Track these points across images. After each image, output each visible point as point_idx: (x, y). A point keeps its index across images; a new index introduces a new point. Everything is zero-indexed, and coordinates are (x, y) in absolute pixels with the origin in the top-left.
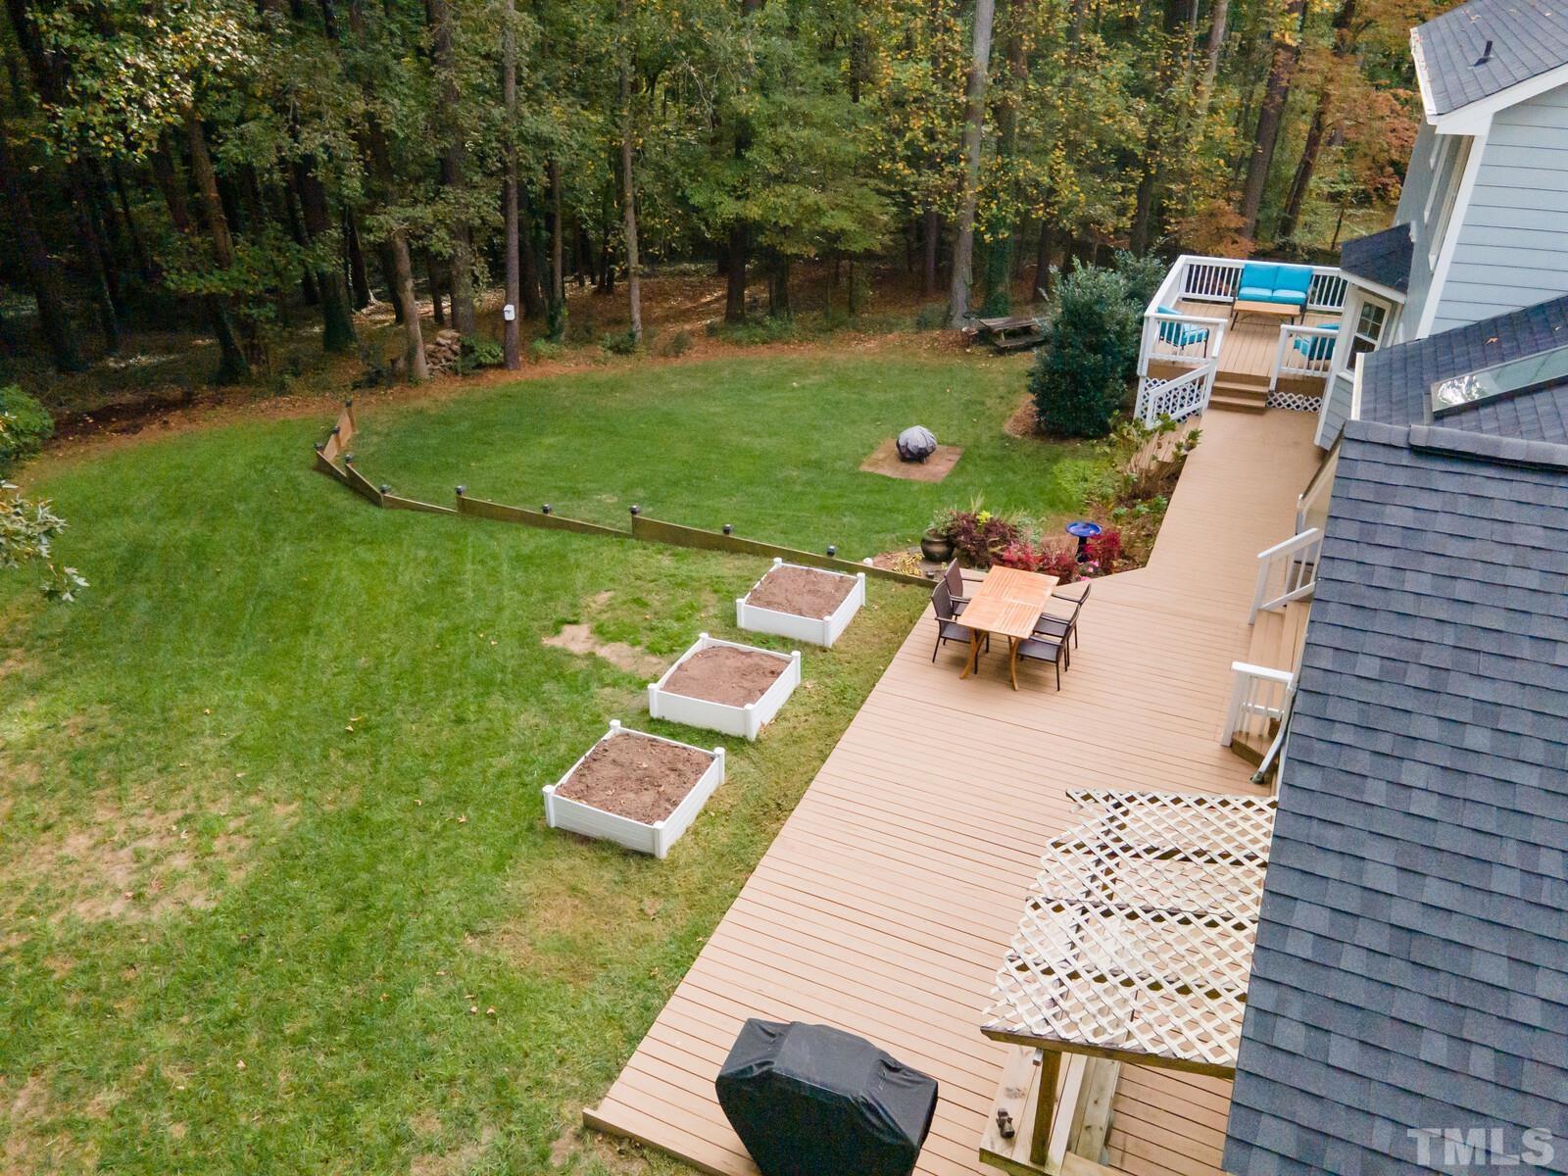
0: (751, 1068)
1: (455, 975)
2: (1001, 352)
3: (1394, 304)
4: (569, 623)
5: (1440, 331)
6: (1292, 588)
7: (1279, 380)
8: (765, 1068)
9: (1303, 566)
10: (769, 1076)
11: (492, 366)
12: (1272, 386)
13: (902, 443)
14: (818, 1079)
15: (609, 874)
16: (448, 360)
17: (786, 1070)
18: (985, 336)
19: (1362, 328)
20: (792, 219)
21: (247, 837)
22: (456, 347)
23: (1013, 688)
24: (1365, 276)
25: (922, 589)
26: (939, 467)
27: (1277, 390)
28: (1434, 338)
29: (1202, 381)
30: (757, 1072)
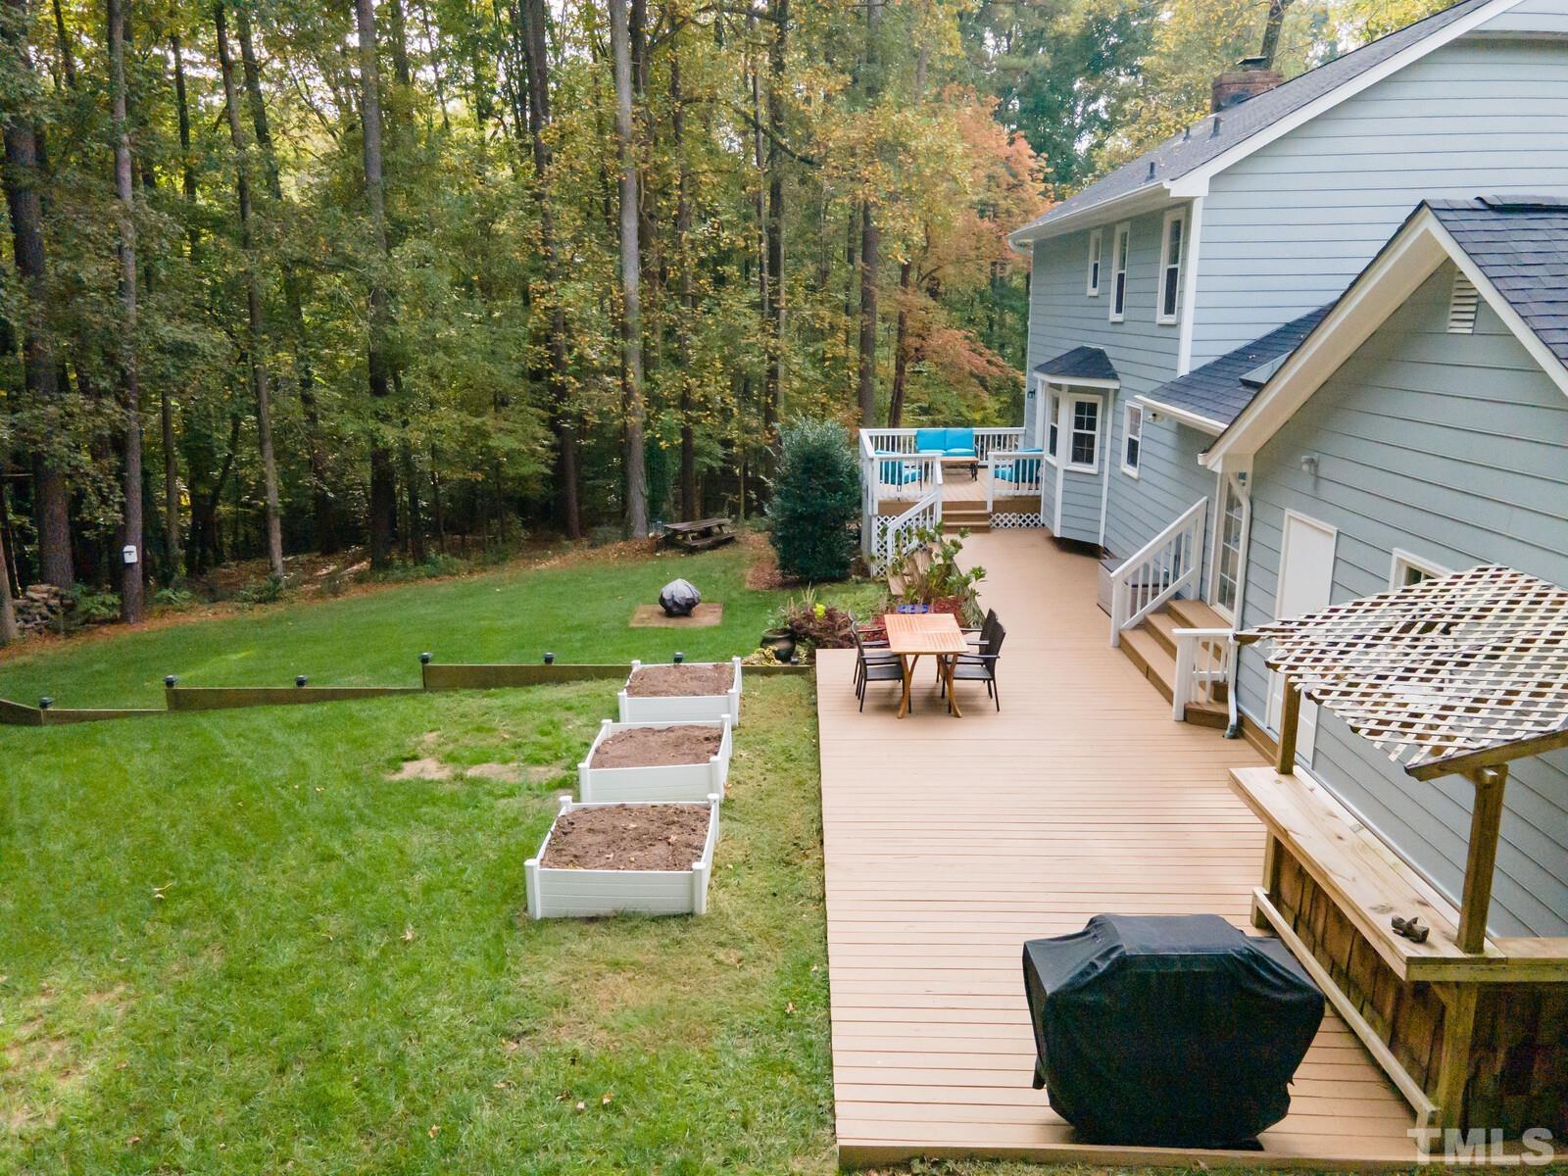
0: (1093, 966)
1: (523, 1084)
2: (692, 551)
3: (1104, 392)
4: (406, 760)
5: (1196, 367)
6: (1133, 613)
7: (994, 502)
8: (1114, 956)
9: (1140, 588)
10: (1124, 963)
11: (104, 622)
12: (990, 509)
13: (666, 596)
14: (1184, 945)
15: (649, 943)
16: (44, 618)
17: (1142, 948)
18: (670, 542)
19: (1079, 424)
20: (457, 442)
21: (58, 1038)
22: (54, 602)
23: (957, 716)
24: (1077, 375)
25: (790, 677)
26: (706, 618)
27: (994, 512)
28: (1193, 373)
29: (931, 507)
30: (1103, 966)
